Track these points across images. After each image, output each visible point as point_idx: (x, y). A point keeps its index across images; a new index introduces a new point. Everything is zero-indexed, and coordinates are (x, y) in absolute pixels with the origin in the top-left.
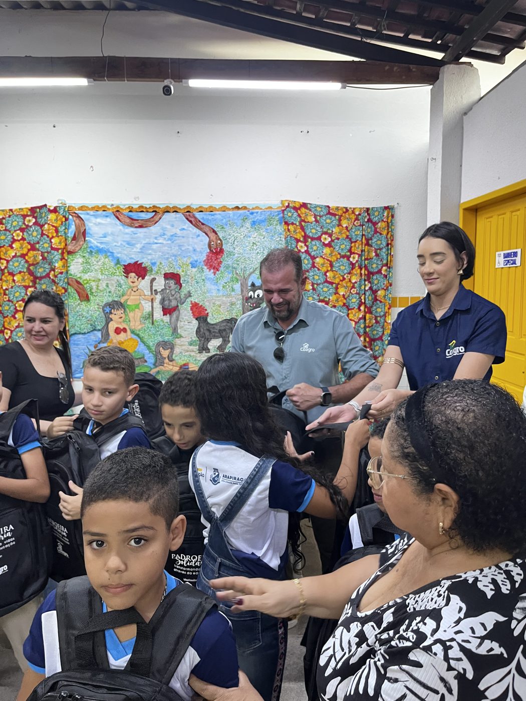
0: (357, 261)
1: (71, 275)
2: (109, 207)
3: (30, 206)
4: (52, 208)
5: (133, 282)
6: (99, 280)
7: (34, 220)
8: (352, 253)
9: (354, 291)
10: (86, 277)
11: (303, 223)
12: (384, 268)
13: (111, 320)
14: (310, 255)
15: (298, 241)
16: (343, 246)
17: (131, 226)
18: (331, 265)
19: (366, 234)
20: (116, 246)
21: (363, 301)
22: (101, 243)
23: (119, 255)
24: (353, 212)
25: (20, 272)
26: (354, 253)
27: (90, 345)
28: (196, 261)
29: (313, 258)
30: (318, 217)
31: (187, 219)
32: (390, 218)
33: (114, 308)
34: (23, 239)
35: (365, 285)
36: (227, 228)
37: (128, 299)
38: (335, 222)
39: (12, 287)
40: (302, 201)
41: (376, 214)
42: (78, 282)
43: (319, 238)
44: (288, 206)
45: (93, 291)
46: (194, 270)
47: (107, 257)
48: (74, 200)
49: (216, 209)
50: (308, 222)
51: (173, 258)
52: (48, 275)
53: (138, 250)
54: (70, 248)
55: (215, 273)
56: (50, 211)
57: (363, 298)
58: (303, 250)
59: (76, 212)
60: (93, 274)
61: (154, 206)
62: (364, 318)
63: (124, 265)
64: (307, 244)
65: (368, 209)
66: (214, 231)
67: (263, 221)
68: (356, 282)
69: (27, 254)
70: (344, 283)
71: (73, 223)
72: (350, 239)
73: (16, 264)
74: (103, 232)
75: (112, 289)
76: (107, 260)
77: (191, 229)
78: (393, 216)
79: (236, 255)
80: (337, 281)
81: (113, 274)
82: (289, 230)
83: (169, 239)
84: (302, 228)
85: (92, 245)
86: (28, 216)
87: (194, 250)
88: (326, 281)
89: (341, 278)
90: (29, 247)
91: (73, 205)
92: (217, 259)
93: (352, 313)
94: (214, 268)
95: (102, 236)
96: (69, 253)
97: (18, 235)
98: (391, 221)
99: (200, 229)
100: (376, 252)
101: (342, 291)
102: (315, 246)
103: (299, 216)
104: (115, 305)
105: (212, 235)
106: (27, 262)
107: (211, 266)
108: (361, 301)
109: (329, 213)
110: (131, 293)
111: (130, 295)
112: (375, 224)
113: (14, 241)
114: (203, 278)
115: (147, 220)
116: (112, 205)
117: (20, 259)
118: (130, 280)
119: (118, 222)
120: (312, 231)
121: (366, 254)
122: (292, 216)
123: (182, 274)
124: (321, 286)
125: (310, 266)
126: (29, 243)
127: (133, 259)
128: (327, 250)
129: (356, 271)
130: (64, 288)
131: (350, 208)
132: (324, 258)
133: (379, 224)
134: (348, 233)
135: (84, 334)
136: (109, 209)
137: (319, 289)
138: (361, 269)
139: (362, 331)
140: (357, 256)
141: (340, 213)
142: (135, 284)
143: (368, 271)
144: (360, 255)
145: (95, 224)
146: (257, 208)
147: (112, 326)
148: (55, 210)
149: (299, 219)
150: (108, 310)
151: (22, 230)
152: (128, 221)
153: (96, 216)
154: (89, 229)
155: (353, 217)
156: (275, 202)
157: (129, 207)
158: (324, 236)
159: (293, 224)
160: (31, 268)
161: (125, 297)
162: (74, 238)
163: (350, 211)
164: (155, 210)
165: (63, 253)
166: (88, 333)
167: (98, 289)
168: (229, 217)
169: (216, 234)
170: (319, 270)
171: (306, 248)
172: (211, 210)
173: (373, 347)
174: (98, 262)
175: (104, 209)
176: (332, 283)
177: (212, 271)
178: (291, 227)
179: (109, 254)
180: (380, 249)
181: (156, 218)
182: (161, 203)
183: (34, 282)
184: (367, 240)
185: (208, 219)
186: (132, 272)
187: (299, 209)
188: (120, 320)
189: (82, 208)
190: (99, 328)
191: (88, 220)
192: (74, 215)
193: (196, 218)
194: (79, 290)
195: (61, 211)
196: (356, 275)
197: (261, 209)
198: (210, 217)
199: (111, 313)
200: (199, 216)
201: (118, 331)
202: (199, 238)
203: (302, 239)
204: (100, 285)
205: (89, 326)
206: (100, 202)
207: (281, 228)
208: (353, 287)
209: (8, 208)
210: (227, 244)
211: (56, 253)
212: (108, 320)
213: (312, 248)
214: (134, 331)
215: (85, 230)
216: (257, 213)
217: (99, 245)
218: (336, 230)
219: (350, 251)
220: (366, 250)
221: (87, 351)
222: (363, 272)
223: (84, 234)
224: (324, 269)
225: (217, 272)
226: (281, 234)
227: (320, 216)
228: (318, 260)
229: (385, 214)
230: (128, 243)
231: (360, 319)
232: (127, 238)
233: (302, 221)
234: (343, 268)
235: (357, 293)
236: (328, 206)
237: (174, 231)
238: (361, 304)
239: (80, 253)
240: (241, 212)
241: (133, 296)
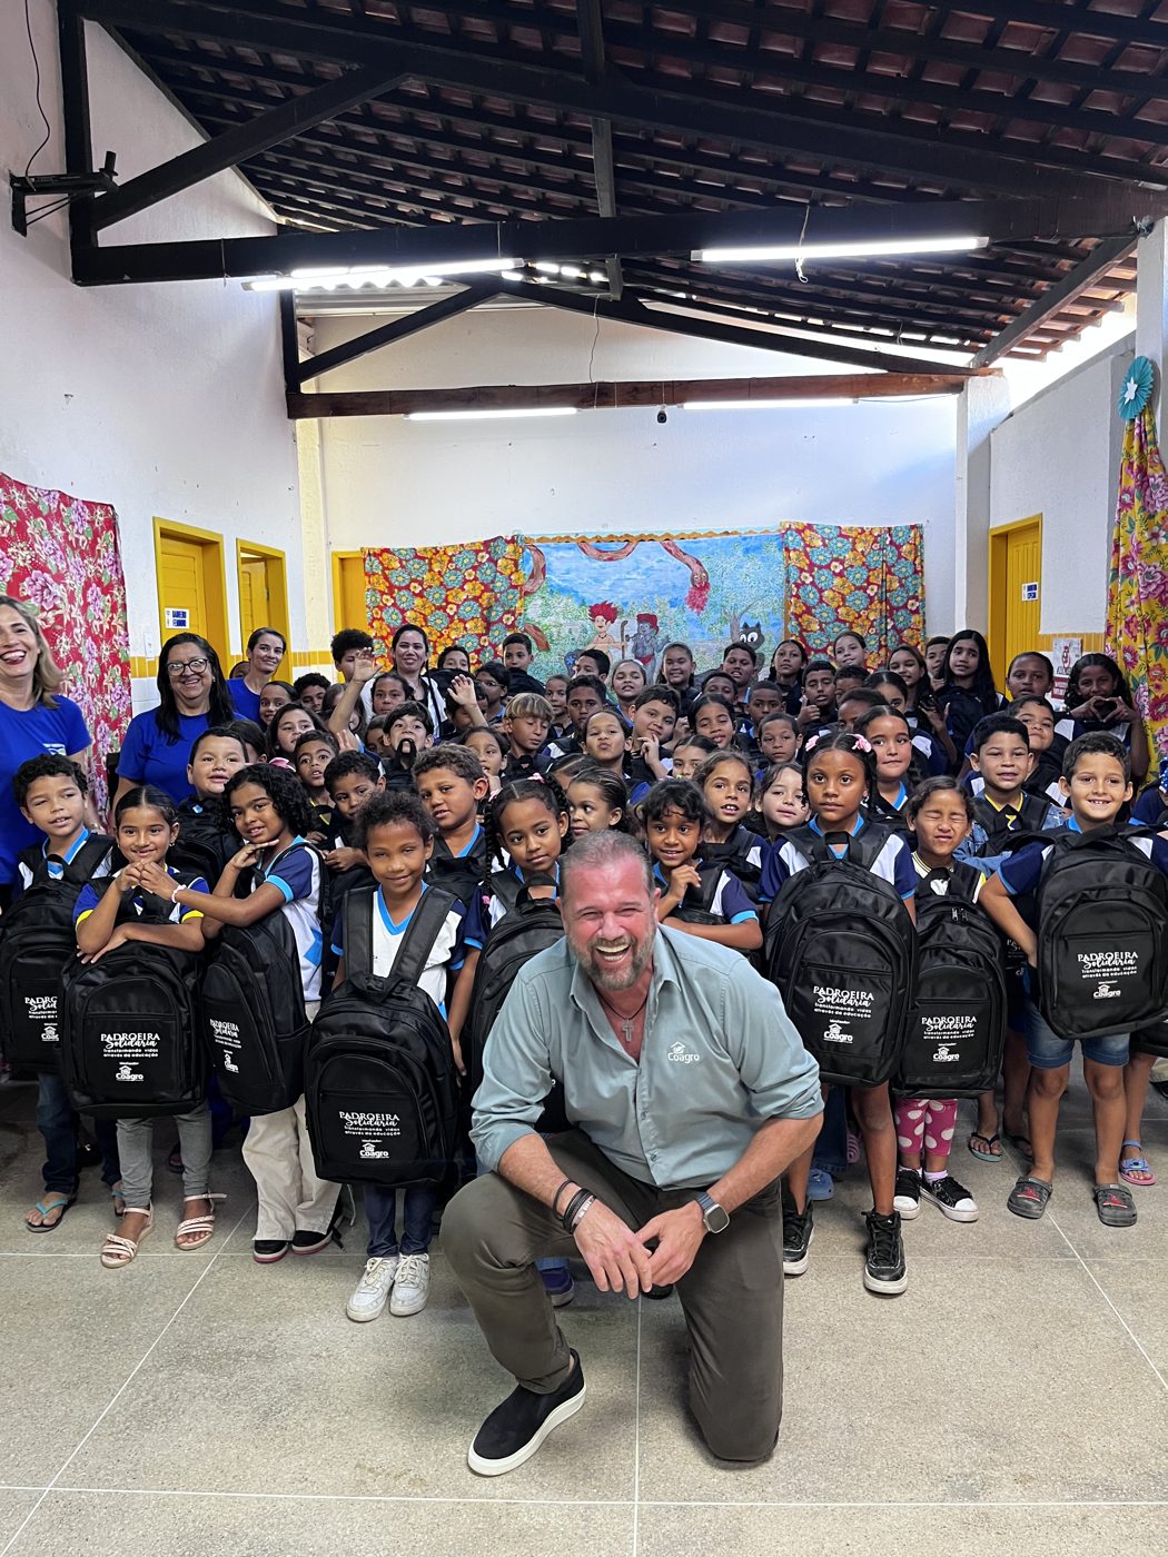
0: (876, 594)
1: (529, 618)
2: (573, 537)
3: (482, 540)
4: (509, 539)
5: (600, 627)
6: (561, 625)
7: (488, 556)
8: (869, 584)
9: (872, 631)
10: (545, 621)
11: (808, 549)
12: (912, 602)
14: (816, 587)
15: (802, 570)
16: (859, 576)
17: (599, 560)
18: (844, 599)
19: (888, 560)
20: (580, 583)
21: (882, 643)
22: (564, 580)
23: (584, 595)
24: (871, 534)
25: (473, 618)
26: (872, 584)
28: (677, 599)
29: (821, 591)
30: (827, 541)
31: (667, 549)
32: (918, 539)
34: (476, 579)
35: (887, 624)
36: (714, 558)
38: (849, 546)
39: (463, 636)
40: (805, 523)
41: (901, 534)
42: (538, 629)
43: (828, 567)
44: (789, 529)
45: (554, 638)
46: (674, 610)
47: (570, 597)
48: (531, 530)
49: (700, 536)
50: (814, 547)
51: (648, 597)
52: (501, 620)
53: (608, 588)
54: (528, 587)
55: (699, 613)
56: (508, 542)
58: (808, 582)
59: (535, 544)
60: (553, 618)
61: (626, 535)
63: (590, 607)
64: (813, 574)
65: (890, 529)
66: (698, 562)
67: (758, 548)
68: (875, 620)
69: (480, 597)
70: (859, 621)
71: (532, 557)
72: (868, 567)
73: (468, 609)
74: (566, 568)
75: (576, 635)
76: (570, 600)
77: (669, 560)
78: (921, 537)
79: (725, 590)
80: (851, 618)
81: (577, 618)
82: (790, 557)
83: (644, 574)
84: (807, 555)
85: (553, 583)
86: (481, 551)
87: (675, 586)
88: (838, 620)
89: (857, 615)
90: (483, 588)
91: (532, 537)
92: (702, 595)
94: (698, 607)
95: (564, 572)
96: (528, 592)
97: (470, 575)
98: (920, 543)
99: (682, 560)
100: (900, 582)
102: (823, 577)
103: (803, 539)
105: (695, 566)
106: (480, 605)
107: (694, 605)
108: (879, 643)
109: (841, 535)
110: (597, 639)
111: (596, 642)
112: (899, 547)
113: (466, 581)
114: (685, 619)
115: (619, 552)
116: (577, 535)
117: (472, 603)
118: (597, 624)
119: (584, 555)
120: (819, 559)
121: (888, 584)
122: (794, 540)
123: (657, 613)
124: (831, 626)
125: (816, 601)
126: (482, 584)
128: (837, 581)
129: (876, 605)
131: (867, 528)
132: (834, 591)
133: (904, 547)
134: (864, 560)
136: (572, 539)
138: (882, 603)
140: (875, 588)
141: (854, 534)
142: (603, 629)
143: (890, 606)
144: (880, 587)
145: (556, 558)
146: (751, 532)
148: (513, 541)
149: (803, 544)
150: (570, 661)
151: (474, 568)
152: (595, 552)
153: (558, 549)
154: (550, 564)
155: (871, 539)
156: (773, 524)
157: (596, 536)
158: (834, 563)
159: (795, 550)
160: (485, 612)
161: (591, 644)
162: (532, 576)
163: (867, 532)
164: (628, 539)
165: (520, 593)
167: (559, 636)
168: (717, 544)
169: (701, 565)
170: (828, 605)
171: (811, 579)
172: (695, 536)
174: (560, 603)
175: (568, 539)
176: (844, 622)
177: (696, 610)
178: (792, 554)
179: (573, 593)
180: (906, 578)
181: (629, 549)
182: (635, 531)
183: (488, 628)
184: (889, 568)
185: (691, 548)
186: (599, 615)
187: (803, 531)
189: (540, 540)
191: (548, 553)
192: (533, 548)
193: (676, 547)
195: (519, 542)
196: (875, 610)
197: (756, 533)
198: (694, 546)
199: (575, 663)
200: (679, 543)
202: (680, 571)
203: (806, 568)
204: (561, 631)
206: (563, 532)
207: (780, 556)
208: (872, 626)
209: (458, 543)
210: (713, 576)
212: (572, 672)
213: (819, 579)
215: (545, 566)
216: (751, 538)
217: (561, 583)
218: (849, 556)
219: (867, 581)
220: (887, 580)
222: (884, 607)
223: (544, 570)
224: (835, 605)
225: (702, 612)
226: (780, 563)
227: (829, 540)
228: (826, 593)
229: (912, 535)
230: (596, 580)
232: (594, 574)
233: (807, 546)
234: (858, 602)
235: (876, 634)
236: (840, 528)
237: (650, 563)
238: (880, 647)
239: (539, 593)
240: (731, 537)
241: (601, 643)
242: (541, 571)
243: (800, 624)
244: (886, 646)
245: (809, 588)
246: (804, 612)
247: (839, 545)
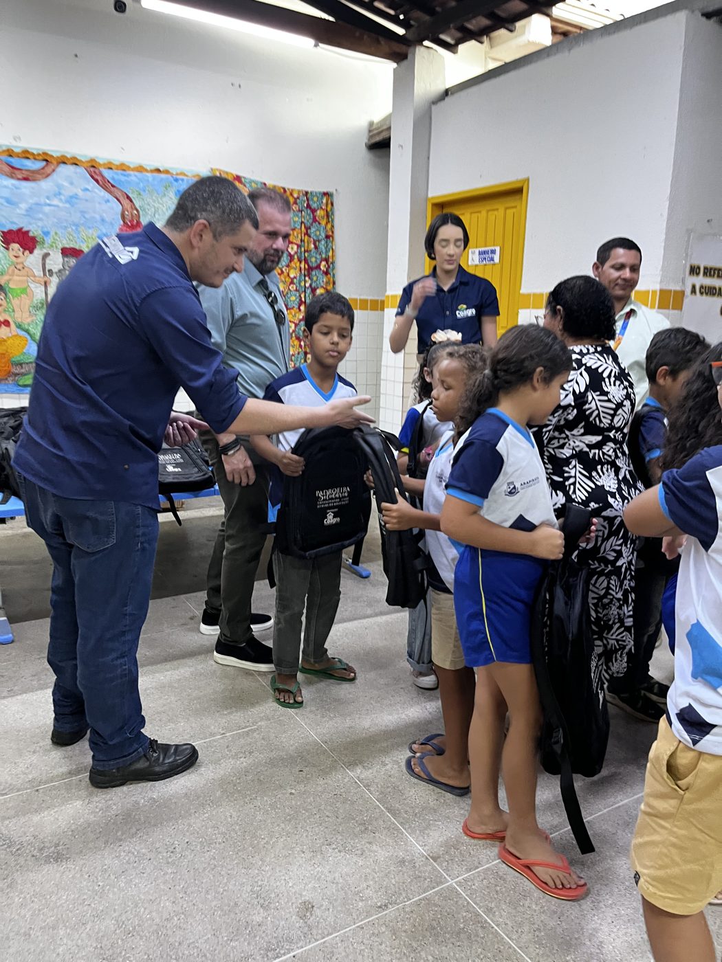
0: (296, 253)
5: (17, 257)
9: (293, 287)
12: (324, 263)
17: (12, 177)
19: (306, 221)
21: (303, 299)
24: (291, 194)
26: (292, 243)
31: (92, 177)
32: (329, 206)
35: (305, 281)
36: (145, 195)
37: (10, 280)
40: (235, 172)
41: (315, 199)
49: (130, 168)
51: (74, 228)
53: (24, 212)
57: (303, 296)
61: (45, 154)
63: (3, 232)
65: (307, 193)
66: (128, 197)
68: (295, 278)
77: (96, 190)
78: (332, 204)
83: (67, 202)
98: (331, 210)
99: (110, 192)
100: (315, 244)
105: (126, 202)
108: (301, 300)
110: (13, 271)
111: (12, 275)
115: (33, 172)
118: (11, 253)
121: (306, 244)
127: (15, 223)
129: (296, 264)
131: (288, 189)
133: (318, 212)
138: (300, 263)
140: (295, 247)
142: (19, 260)
143: (308, 265)
144: (299, 246)
146: (182, 173)
152: (7, 169)
156: (204, 171)
157: (8, 150)
161: (6, 278)
164: (46, 158)
168: (148, 181)
169: (131, 201)
172: (123, 167)
180: (319, 241)
181: (49, 170)
182: (55, 148)
184: (306, 229)
185: (120, 181)
186: (14, 242)
193: (103, 176)
196: (295, 268)
197: (187, 176)
198: (123, 178)
200: (107, 174)
202: (108, 204)
208: (292, 283)
210: (145, 216)
214: (20, 325)
216: (182, 180)
220: (306, 240)
222: (302, 266)
229: (324, 201)
230: (8, 201)
232: (6, 193)
235: (296, 290)
236: (265, 184)
237: (73, 190)
238: (301, 303)
240: (163, 176)
241: (19, 276)
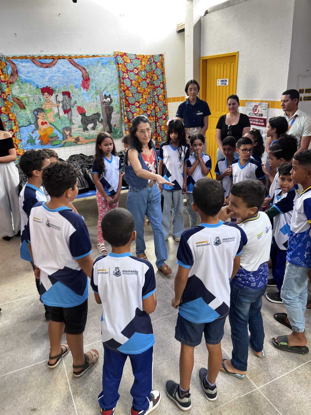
0: (150, 82)
1: (13, 95)
2: (28, 56)
5: (47, 98)
6: (29, 97)
8: (147, 78)
9: (149, 96)
10: (21, 96)
11: (125, 64)
12: (161, 84)
13: (39, 118)
14: (129, 79)
15: (124, 72)
16: (143, 75)
17: (42, 67)
18: (139, 84)
19: (153, 68)
20: (35, 78)
22: (27, 77)
23: (37, 83)
24: (147, 58)
27: (30, 132)
28: (77, 85)
29: (131, 81)
30: (132, 60)
31: (70, 62)
32: (162, 60)
33: (38, 112)
35: (154, 93)
36: (90, 67)
37: (46, 107)
38: (139, 63)
40: (124, 52)
41: (156, 58)
42: (18, 99)
43: (133, 71)
44: (118, 55)
45: (26, 103)
46: (77, 89)
47: (31, 84)
49: (84, 57)
50: (127, 63)
51: (66, 84)
52: (1, 96)
53: (47, 80)
54: (11, 80)
55: (87, 91)
57: (153, 99)
59: (11, 60)
60: (24, 94)
61: (52, 56)
62: (154, 108)
63: (41, 89)
64: (128, 74)
65: (153, 55)
66: (84, 69)
67: (107, 63)
68: (150, 92)
70: (145, 92)
71: (10, 66)
72: (146, 71)
74: (27, 71)
75: (37, 102)
76: (31, 86)
77: (72, 68)
78: (163, 59)
79: (96, 81)
80: (142, 92)
81: (36, 94)
82: (119, 67)
83: (62, 74)
84: (125, 66)
85: (22, 78)
87: (76, 79)
88: (138, 92)
89: (144, 90)
91: (9, 56)
92: (87, 83)
93: (149, 106)
94: (86, 88)
95: (26, 73)
96: (11, 83)
99: (77, 68)
100: (157, 77)
101: (144, 97)
102: (132, 75)
103: (123, 59)
104: (40, 110)
105: (83, 71)
109: (136, 58)
110: (46, 103)
111: (46, 105)
114: (82, 93)
115: (50, 64)
116: (30, 55)
118: (45, 97)
119: (34, 65)
120: (130, 67)
122: (120, 60)
123: (71, 92)
124: (136, 94)
125: (130, 85)
128: (136, 77)
129: (150, 86)
130: (12, 103)
131: (145, 55)
132: (136, 81)
133: (158, 63)
134: (145, 68)
135: (25, 126)
136: (28, 58)
137: (135, 96)
138: (152, 85)
139: (154, 114)
140: (149, 79)
141: (141, 58)
142: (48, 99)
143: (155, 86)
144: (151, 79)
145: (22, 66)
146: (103, 56)
147: (40, 121)
149: (123, 61)
152: (40, 64)
153: (22, 62)
154: (19, 69)
155: (147, 60)
156: (111, 53)
157: (39, 56)
158: (135, 70)
159: (121, 64)
161: (44, 106)
162: (12, 75)
163: (145, 57)
164: (53, 58)
165: (7, 84)
166: (27, 126)
167: (29, 102)
168: (91, 61)
169: (85, 70)
170: (134, 86)
171: (127, 76)
172: (81, 57)
173: (159, 122)
174: (27, 87)
175: (26, 57)
176: (140, 93)
177: (85, 89)
178: (120, 66)
179: (32, 83)
180: (159, 75)
181: (54, 62)
182: (56, 53)
184: (153, 71)
185: (81, 63)
186: (45, 92)
187: (123, 56)
188: (43, 118)
189: (14, 58)
190: (33, 123)
191: (18, 64)
192: (10, 61)
193: (74, 62)
194: (19, 103)
195: (3, 60)
196: (150, 88)
197: (105, 56)
198: (81, 61)
199: (38, 115)
200: (76, 61)
201: (43, 124)
202: (77, 72)
203: (125, 72)
204: (30, 100)
205: (27, 122)
206: (23, 54)
207: (115, 66)
208: (149, 94)
210: (91, 75)
211: (4, 84)
212: (37, 119)
213: (130, 76)
215: (17, 70)
216: (104, 58)
217: (26, 78)
218: (140, 66)
219: (146, 77)
220: (153, 76)
221: (28, 135)
222: (153, 87)
223: (17, 72)
224: (136, 86)
225: (88, 90)
226: (116, 69)
227: (133, 60)
228: (133, 82)
229: (160, 58)
230: (42, 76)
231: (153, 109)
232: (40, 74)
233: (125, 62)
234: (144, 85)
235: (151, 97)
236: (135, 55)
237: (64, 69)
238: (153, 102)
239: (16, 83)
240: (96, 58)
241: (48, 105)
242: (15, 73)
243: (125, 94)
244: (154, 102)
245: (127, 80)
246: (126, 89)
247: (136, 62)
